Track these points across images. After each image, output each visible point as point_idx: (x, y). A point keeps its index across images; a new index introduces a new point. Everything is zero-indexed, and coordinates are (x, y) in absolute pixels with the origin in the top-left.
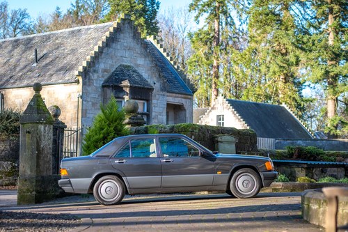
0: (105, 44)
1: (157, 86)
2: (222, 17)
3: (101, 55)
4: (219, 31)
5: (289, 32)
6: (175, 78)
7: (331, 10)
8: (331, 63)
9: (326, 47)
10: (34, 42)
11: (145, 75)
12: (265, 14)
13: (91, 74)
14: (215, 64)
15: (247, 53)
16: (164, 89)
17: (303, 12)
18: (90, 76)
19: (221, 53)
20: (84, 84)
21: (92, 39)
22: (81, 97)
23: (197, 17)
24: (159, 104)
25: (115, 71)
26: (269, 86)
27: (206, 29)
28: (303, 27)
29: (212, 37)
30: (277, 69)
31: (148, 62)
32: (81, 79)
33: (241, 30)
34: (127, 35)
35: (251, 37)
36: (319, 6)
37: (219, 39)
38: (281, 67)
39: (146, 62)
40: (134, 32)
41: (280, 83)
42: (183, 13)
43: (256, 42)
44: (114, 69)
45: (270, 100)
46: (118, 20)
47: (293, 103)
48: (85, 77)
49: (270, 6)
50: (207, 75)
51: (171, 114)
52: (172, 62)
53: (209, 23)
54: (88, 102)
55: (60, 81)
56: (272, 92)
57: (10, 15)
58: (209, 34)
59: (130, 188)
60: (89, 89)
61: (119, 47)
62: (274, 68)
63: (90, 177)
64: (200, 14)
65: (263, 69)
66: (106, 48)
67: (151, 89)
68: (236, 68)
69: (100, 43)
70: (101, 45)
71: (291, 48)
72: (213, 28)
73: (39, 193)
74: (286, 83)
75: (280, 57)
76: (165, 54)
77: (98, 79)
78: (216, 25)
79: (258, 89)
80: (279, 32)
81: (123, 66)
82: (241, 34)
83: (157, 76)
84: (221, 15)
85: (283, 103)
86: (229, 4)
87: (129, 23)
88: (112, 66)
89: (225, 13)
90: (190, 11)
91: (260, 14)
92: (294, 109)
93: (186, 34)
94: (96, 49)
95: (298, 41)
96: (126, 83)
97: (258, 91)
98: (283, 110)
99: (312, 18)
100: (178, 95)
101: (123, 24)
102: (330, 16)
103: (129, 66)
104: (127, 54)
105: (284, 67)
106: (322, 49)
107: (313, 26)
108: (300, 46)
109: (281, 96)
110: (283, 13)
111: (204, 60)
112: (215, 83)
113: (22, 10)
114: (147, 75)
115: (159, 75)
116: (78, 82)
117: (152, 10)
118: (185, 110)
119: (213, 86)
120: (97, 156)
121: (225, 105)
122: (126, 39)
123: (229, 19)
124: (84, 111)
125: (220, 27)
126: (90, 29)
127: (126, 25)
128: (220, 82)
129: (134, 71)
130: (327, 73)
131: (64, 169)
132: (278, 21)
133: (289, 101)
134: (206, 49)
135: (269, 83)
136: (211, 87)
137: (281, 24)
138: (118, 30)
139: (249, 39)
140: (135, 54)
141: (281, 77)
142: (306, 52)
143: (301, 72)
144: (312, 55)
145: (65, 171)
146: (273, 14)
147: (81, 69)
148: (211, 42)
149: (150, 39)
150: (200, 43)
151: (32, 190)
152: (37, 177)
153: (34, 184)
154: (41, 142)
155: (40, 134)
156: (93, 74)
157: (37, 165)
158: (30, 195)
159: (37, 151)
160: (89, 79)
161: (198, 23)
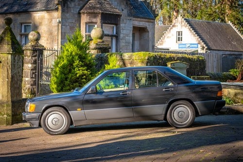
1: (125, 13)
13: (69, 3)
16: (130, 15)
18: (68, 5)
20: (63, 11)
24: (127, 27)
26: (219, 7)
32: (60, 7)
48: (64, 5)
51: (137, 35)
54: (67, 26)
60: (67, 15)
67: (120, 16)
77: (75, 7)
79: (209, 10)
83: (125, 3)
85: (229, 21)
96: (98, 10)
98: (229, 27)
100: (142, 19)
114: (116, 3)
115: (127, 3)
116: (57, 9)
118: (148, 32)
121: (183, 24)
124: (63, 34)
128: (180, 4)
151: (3, 113)
152: (7, 102)
153: (6, 108)
154: (11, 71)
155: (10, 64)
156: (71, 3)
157: (8, 91)
158: (2, 118)
159: (8, 78)
160: (67, 7)
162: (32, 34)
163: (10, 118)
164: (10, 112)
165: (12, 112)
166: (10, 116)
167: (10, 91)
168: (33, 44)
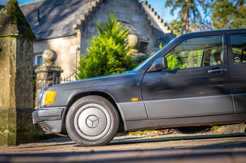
1: (151, 42)
3: (98, 10)
12: (226, 6)
13: (89, 28)
18: (87, 30)
20: (82, 37)
23: (172, 11)
27: (178, 20)
31: (143, 20)
32: (79, 32)
33: (206, 20)
39: (141, 19)
48: (84, 30)
53: (181, 16)
60: (87, 41)
64: (174, 8)
66: (103, 4)
67: (146, 43)
70: (98, 1)
72: (184, 20)
82: (205, 23)
83: (151, 32)
84: (190, 9)
89: (193, 8)
90: (166, 7)
91: (222, 7)
94: (94, 4)
103: (125, 22)
104: (123, 11)
114: (141, 31)
116: (76, 35)
123: (196, 13)
140: (130, 12)
146: (232, 6)
147: (79, 22)
151: (3, 127)
152: (10, 110)
153: (7, 119)
154: (17, 62)
155: (14, 51)
156: (91, 28)
157: (11, 94)
158: (2, 135)
159: (11, 74)
160: (87, 32)
161: (173, 15)
162: (47, 53)
163: (14, 135)
164: (14, 126)
165: (18, 125)
166: (13, 131)
167: (14, 93)
168: (48, 65)
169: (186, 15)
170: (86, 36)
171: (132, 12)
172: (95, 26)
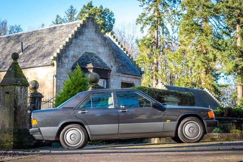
0: (74, 36)
1: (114, 69)
2: (160, 28)
3: (71, 45)
4: (158, 38)
5: (208, 37)
6: (128, 63)
7: (238, 21)
8: (239, 59)
9: (235, 48)
10: (21, 37)
11: (105, 60)
12: (191, 25)
13: (63, 59)
14: (155, 62)
15: (178, 53)
16: (119, 71)
17: (218, 24)
18: (62, 61)
19: (160, 54)
20: (58, 66)
21: (64, 33)
22: (56, 76)
23: (142, 28)
24: (116, 82)
25: (82, 57)
26: (194, 76)
27: (148, 37)
28: (218, 34)
29: (153, 42)
30: (200, 64)
32: (55, 63)
33: (174, 37)
34: (91, 30)
35: (181, 42)
36: (230, 19)
37: (158, 44)
38: (203, 62)
39: (106, 50)
40: (96, 28)
41: (202, 74)
42: (132, 26)
43: (185, 45)
44: (81, 56)
45: (196, 87)
46: (84, 19)
47: (212, 89)
48: (59, 61)
49: (194, 20)
50: (149, 70)
52: (125, 52)
53: (150, 32)
54: (61, 80)
55: (40, 65)
56: (197, 81)
57: (9, 29)
58: (151, 40)
59: (91, 135)
60: (62, 70)
61: (84, 39)
62: (198, 63)
63: (57, 126)
64: (144, 26)
65: (190, 64)
66: (75, 40)
67: (109, 71)
68: (170, 64)
69: (70, 36)
70: (71, 37)
71: (210, 48)
72: (153, 36)
73: (16, 143)
74: (206, 74)
75: (202, 55)
76: (119, 46)
77: (68, 63)
78: (156, 34)
80: (202, 37)
81: (88, 53)
82: (173, 40)
83: (114, 61)
84: (159, 26)
85: (205, 89)
86: (164, 19)
87: (92, 21)
88: (79, 53)
89: (162, 25)
90: (137, 24)
91: (187, 25)
92: (213, 93)
93: (134, 41)
94: (67, 40)
95: (215, 43)
96: (90, 66)
97: (186, 80)
98: (205, 93)
99: (224, 28)
100: (129, 76)
101: (88, 22)
102: (238, 26)
103: (92, 53)
104: (91, 44)
105: (205, 62)
106: (233, 49)
107: (225, 33)
108: (217, 47)
109: (203, 83)
110: (204, 24)
111: (147, 59)
112: (155, 75)
113: (18, 26)
114: (106, 60)
115: (116, 61)
116: (53, 65)
117: (110, 25)
119: (154, 77)
120: (63, 108)
122: (90, 33)
123: (165, 30)
124: (58, 87)
125: (159, 35)
126: (63, 26)
127: (90, 22)
128: (159, 75)
129: (96, 57)
130: (237, 66)
131: (34, 119)
132: (200, 30)
133: (209, 87)
134: (148, 51)
135: (194, 74)
136: (152, 78)
137: (202, 32)
138: (83, 26)
139: (179, 43)
141: (203, 70)
142: (221, 51)
143: (217, 66)
144: (225, 53)
145: (35, 121)
146: (197, 24)
147: (55, 55)
148: (152, 46)
149: (108, 35)
150: (144, 47)
152: (14, 130)
153: (13, 136)
156: (65, 59)
158: (9, 145)
160: (62, 63)
161: (143, 32)
162: (31, 83)
164: (16, 140)
168: (32, 92)
169: (156, 32)
170: (61, 66)
171: (98, 45)
172: (68, 58)
